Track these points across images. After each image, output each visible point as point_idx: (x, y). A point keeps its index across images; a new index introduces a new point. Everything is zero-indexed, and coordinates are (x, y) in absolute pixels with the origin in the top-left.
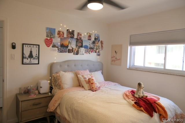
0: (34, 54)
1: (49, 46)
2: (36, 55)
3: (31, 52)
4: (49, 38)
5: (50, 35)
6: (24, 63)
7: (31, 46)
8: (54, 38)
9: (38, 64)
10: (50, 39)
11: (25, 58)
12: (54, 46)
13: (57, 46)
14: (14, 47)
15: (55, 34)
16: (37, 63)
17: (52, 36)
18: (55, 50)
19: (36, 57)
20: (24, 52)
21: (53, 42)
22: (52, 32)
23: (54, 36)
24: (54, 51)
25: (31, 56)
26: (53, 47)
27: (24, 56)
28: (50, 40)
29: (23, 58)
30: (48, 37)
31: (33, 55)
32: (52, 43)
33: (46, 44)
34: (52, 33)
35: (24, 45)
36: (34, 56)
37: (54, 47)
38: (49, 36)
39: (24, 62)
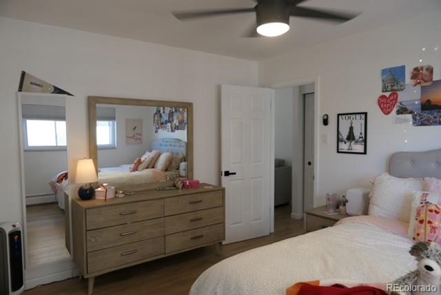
0: (357, 134)
1: (389, 113)
2: (361, 134)
3: (351, 128)
4: (387, 94)
5: (392, 86)
6: (340, 150)
7: (352, 116)
8: (402, 90)
9: (365, 153)
10: (390, 95)
11: (342, 141)
12: (402, 111)
13: (410, 108)
14: (326, 122)
15: (404, 80)
16: (363, 151)
17: (395, 88)
18: (406, 121)
19: (361, 139)
20: (340, 130)
21: (398, 100)
22: (396, 77)
23: (401, 86)
24: (401, 123)
25: (351, 137)
26: (399, 112)
27: (340, 136)
28: (392, 98)
29: (339, 140)
30: (386, 91)
31: (355, 134)
32: (398, 104)
33: (382, 109)
34: (396, 81)
35: (340, 116)
36: (357, 138)
37: (402, 113)
38: (389, 88)
39: (340, 148)
